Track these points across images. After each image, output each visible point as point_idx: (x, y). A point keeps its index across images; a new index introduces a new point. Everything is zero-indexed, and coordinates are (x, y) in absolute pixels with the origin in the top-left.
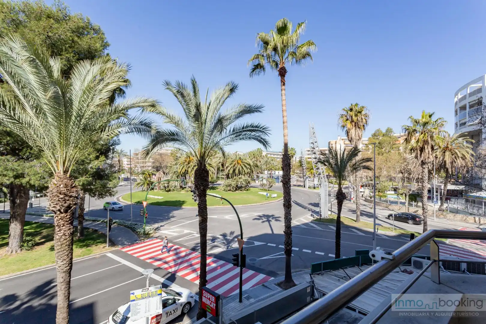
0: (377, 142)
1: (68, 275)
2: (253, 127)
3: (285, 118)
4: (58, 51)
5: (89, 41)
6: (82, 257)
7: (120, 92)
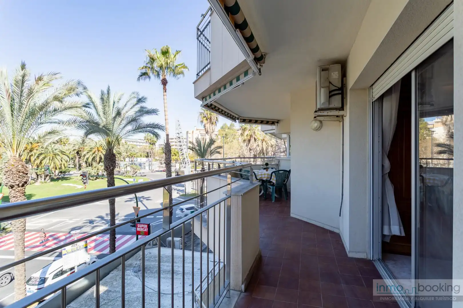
0: (224, 133)
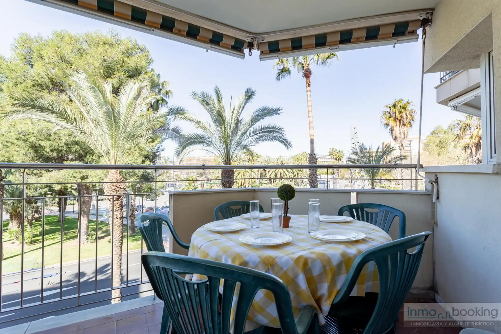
0: (438, 140)
1: (120, 249)
2: (269, 128)
3: (311, 119)
4: (112, 71)
5: (136, 60)
6: (133, 250)
7: (163, 102)
